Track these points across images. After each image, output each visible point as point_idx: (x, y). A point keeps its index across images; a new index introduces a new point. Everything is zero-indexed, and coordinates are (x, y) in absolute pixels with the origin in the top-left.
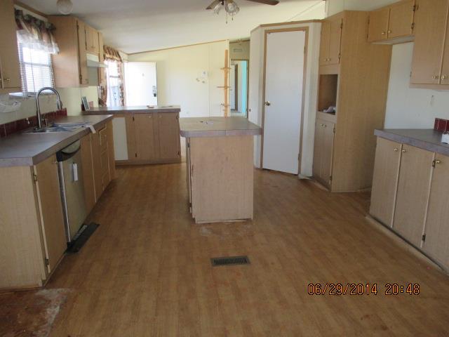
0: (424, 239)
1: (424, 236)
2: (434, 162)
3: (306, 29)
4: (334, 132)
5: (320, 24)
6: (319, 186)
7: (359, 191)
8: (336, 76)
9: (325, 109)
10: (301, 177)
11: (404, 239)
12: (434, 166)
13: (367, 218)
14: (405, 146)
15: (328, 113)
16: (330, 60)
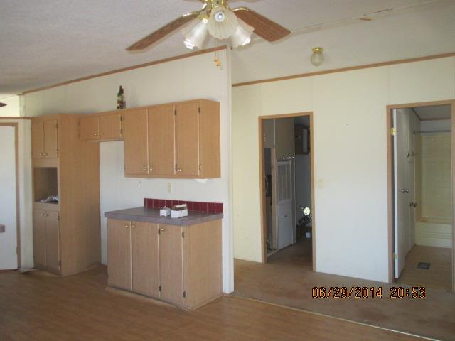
0: (160, 290)
1: (160, 287)
2: (159, 230)
3: (16, 125)
4: (59, 219)
5: (29, 121)
6: (47, 274)
7: (86, 270)
8: (55, 169)
9: (43, 199)
10: (23, 270)
11: (144, 295)
12: (159, 233)
13: (107, 289)
14: (134, 222)
15: (48, 202)
16: (47, 154)
